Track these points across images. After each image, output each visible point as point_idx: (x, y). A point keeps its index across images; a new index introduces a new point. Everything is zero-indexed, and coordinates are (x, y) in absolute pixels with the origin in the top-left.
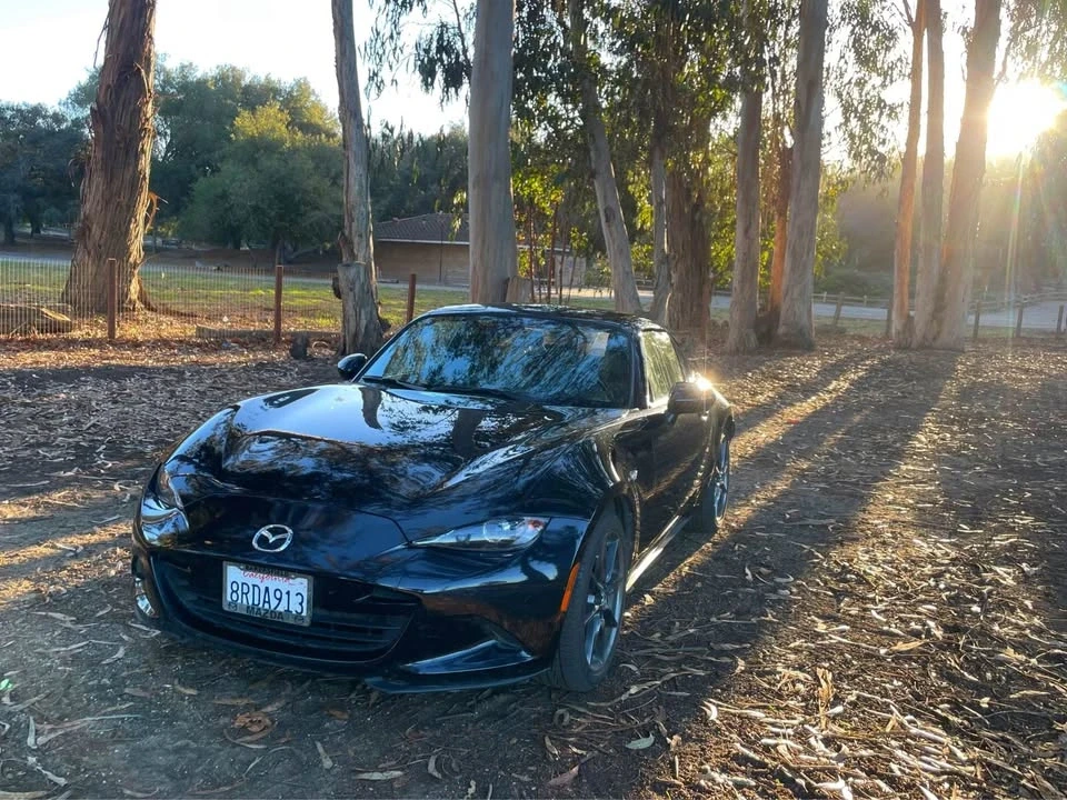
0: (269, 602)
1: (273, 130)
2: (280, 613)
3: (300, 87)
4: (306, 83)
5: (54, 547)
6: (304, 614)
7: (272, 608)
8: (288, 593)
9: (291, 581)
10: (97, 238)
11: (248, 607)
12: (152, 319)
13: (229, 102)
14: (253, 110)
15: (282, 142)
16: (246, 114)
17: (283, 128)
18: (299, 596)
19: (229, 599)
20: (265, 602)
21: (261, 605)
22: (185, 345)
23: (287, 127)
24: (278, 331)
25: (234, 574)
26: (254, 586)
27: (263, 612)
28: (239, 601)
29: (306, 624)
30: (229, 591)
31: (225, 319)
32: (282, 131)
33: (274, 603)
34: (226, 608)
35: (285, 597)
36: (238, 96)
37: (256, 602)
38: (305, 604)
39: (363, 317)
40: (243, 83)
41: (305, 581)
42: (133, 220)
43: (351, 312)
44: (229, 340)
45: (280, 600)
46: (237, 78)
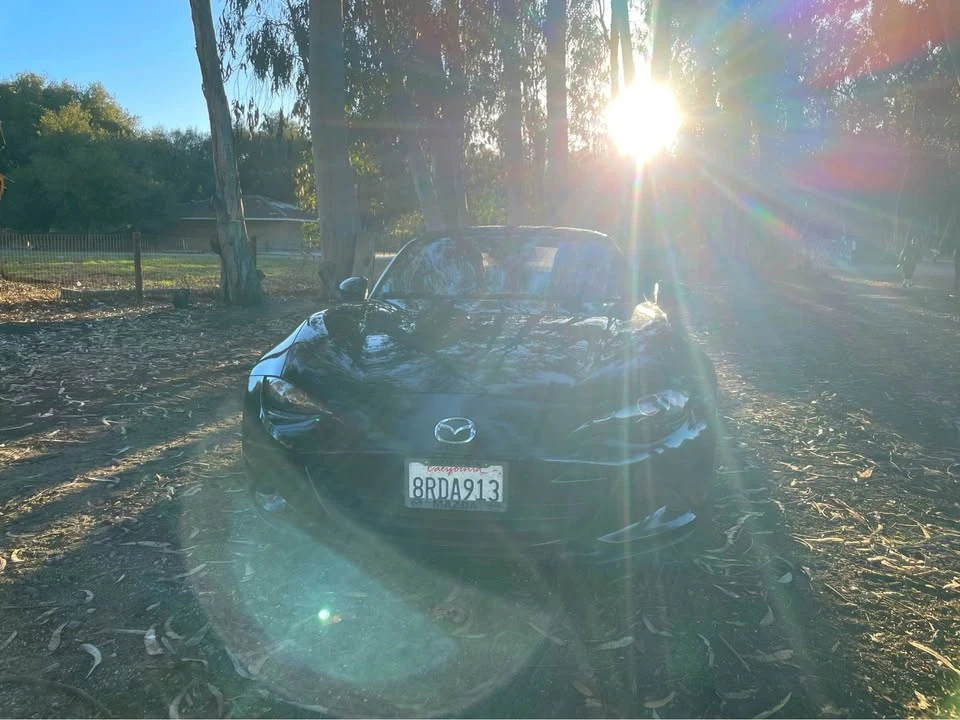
0: (458, 494)
1: (76, 126)
2: (473, 502)
3: (95, 90)
4: (99, 88)
5: (87, 481)
6: (500, 500)
7: (462, 498)
8: (480, 482)
9: (483, 470)
11: (435, 501)
12: (11, 286)
13: (31, 103)
14: (57, 110)
15: (88, 136)
16: (51, 113)
17: (87, 125)
18: (494, 483)
19: (411, 496)
20: (453, 493)
21: (449, 498)
22: (54, 305)
23: (90, 124)
24: (139, 290)
25: (417, 470)
26: (440, 480)
27: (452, 504)
28: (424, 497)
29: (502, 510)
30: (412, 487)
31: (79, 284)
32: (85, 126)
33: (464, 494)
34: (410, 506)
35: (476, 486)
36: (39, 98)
37: (443, 495)
38: (500, 491)
39: (244, 267)
40: (43, 88)
41: (500, 468)
44: (96, 300)
45: (471, 490)
46: (36, 84)
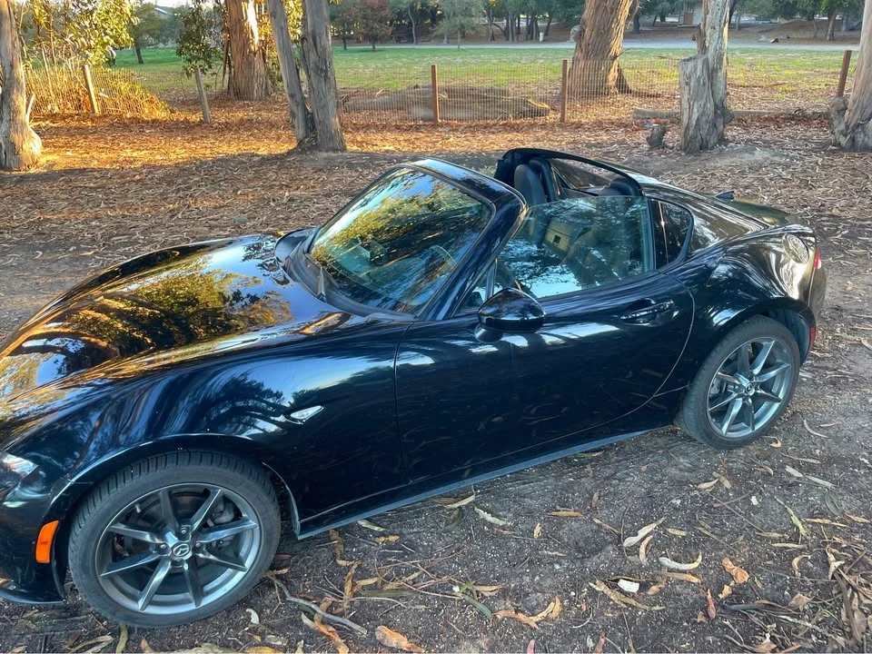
10: (588, 38)
39: (695, 110)
42: (615, 20)
43: (686, 105)
